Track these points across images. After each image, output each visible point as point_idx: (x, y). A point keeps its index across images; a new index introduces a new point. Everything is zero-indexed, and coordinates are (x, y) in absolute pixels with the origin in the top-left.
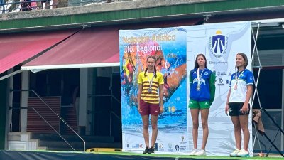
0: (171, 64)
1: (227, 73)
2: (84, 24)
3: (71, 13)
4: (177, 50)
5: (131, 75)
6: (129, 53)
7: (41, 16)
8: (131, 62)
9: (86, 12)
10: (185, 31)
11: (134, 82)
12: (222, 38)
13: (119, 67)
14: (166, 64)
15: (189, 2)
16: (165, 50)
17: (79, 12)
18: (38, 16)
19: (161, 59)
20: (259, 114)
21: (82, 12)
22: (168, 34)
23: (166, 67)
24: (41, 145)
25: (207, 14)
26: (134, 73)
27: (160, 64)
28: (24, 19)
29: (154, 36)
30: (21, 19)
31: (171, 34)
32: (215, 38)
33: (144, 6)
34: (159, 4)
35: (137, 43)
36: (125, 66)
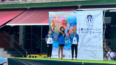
0: (71, 25)
1: (93, 29)
3: (24, 3)
4: (73, 20)
5: (54, 29)
6: (53, 21)
8: (54, 24)
9: (30, 3)
10: (76, 13)
11: (55, 31)
12: (91, 16)
13: (49, 26)
15: (73, 1)
16: (68, 20)
17: (27, 3)
18: (10, 4)
19: (66, 23)
23: (68, 26)
26: (55, 28)
27: (66, 25)
28: (4, 5)
30: (2, 5)
31: (70, 14)
32: (88, 16)
33: (55, 2)
34: (61, 1)
35: (57, 17)
36: (51, 25)
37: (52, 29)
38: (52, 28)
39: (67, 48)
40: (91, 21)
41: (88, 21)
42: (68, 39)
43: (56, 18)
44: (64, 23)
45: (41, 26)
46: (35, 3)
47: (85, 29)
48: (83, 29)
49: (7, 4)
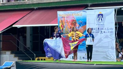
0: (80, 25)
1: (104, 29)
3: (31, 3)
4: (83, 20)
5: (63, 29)
6: (62, 21)
8: (63, 24)
9: (38, 3)
10: (86, 12)
11: (64, 32)
12: (102, 15)
14: (77, 25)
16: (77, 19)
17: (34, 3)
18: (16, 4)
19: (76, 23)
20: (118, 45)
21: (36, 3)
22: (79, 13)
23: (78, 26)
26: (64, 29)
27: (75, 25)
28: (10, 5)
29: (72, 14)
30: (8, 5)
32: (99, 15)
36: (60, 26)
37: (61, 30)
38: (61, 28)
40: (101, 20)
41: (99, 20)
43: (65, 17)
44: (73, 23)
45: (49, 26)
46: (42, 2)
47: (95, 28)
48: (93, 28)
49: (12, 4)
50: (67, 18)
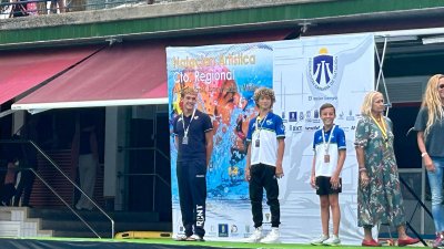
2: (111, 38)
3: (91, 20)
6: (183, 84)
7: (44, 24)
9: (115, 19)
10: (270, 49)
12: (329, 60)
13: (166, 106)
14: (240, 100)
15: (277, 3)
16: (240, 79)
18: (39, 25)
19: (234, 93)
21: (109, 19)
22: (245, 54)
23: (241, 105)
24: (44, 228)
25: (305, 23)
27: (232, 100)
28: (17, 30)
29: (221, 57)
30: (12, 30)
31: (249, 53)
32: (318, 60)
33: (206, 10)
34: (229, 6)
35: (196, 68)
36: (176, 103)
39: (236, 197)
42: (238, 160)
43: (193, 71)
47: (305, 113)
48: (295, 113)
50: (201, 71)
